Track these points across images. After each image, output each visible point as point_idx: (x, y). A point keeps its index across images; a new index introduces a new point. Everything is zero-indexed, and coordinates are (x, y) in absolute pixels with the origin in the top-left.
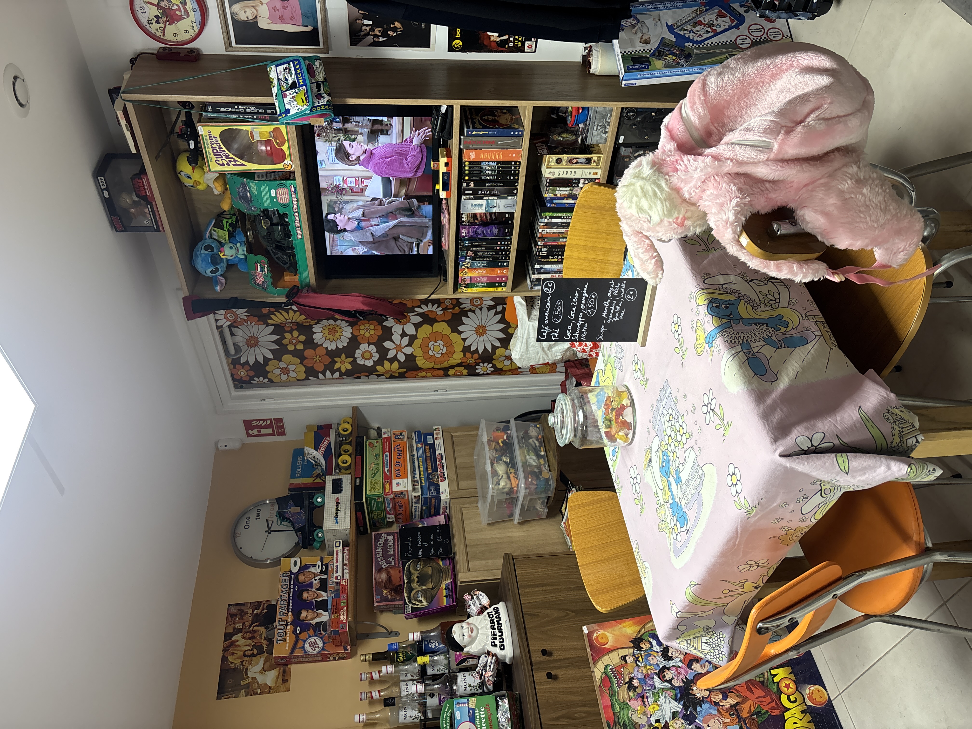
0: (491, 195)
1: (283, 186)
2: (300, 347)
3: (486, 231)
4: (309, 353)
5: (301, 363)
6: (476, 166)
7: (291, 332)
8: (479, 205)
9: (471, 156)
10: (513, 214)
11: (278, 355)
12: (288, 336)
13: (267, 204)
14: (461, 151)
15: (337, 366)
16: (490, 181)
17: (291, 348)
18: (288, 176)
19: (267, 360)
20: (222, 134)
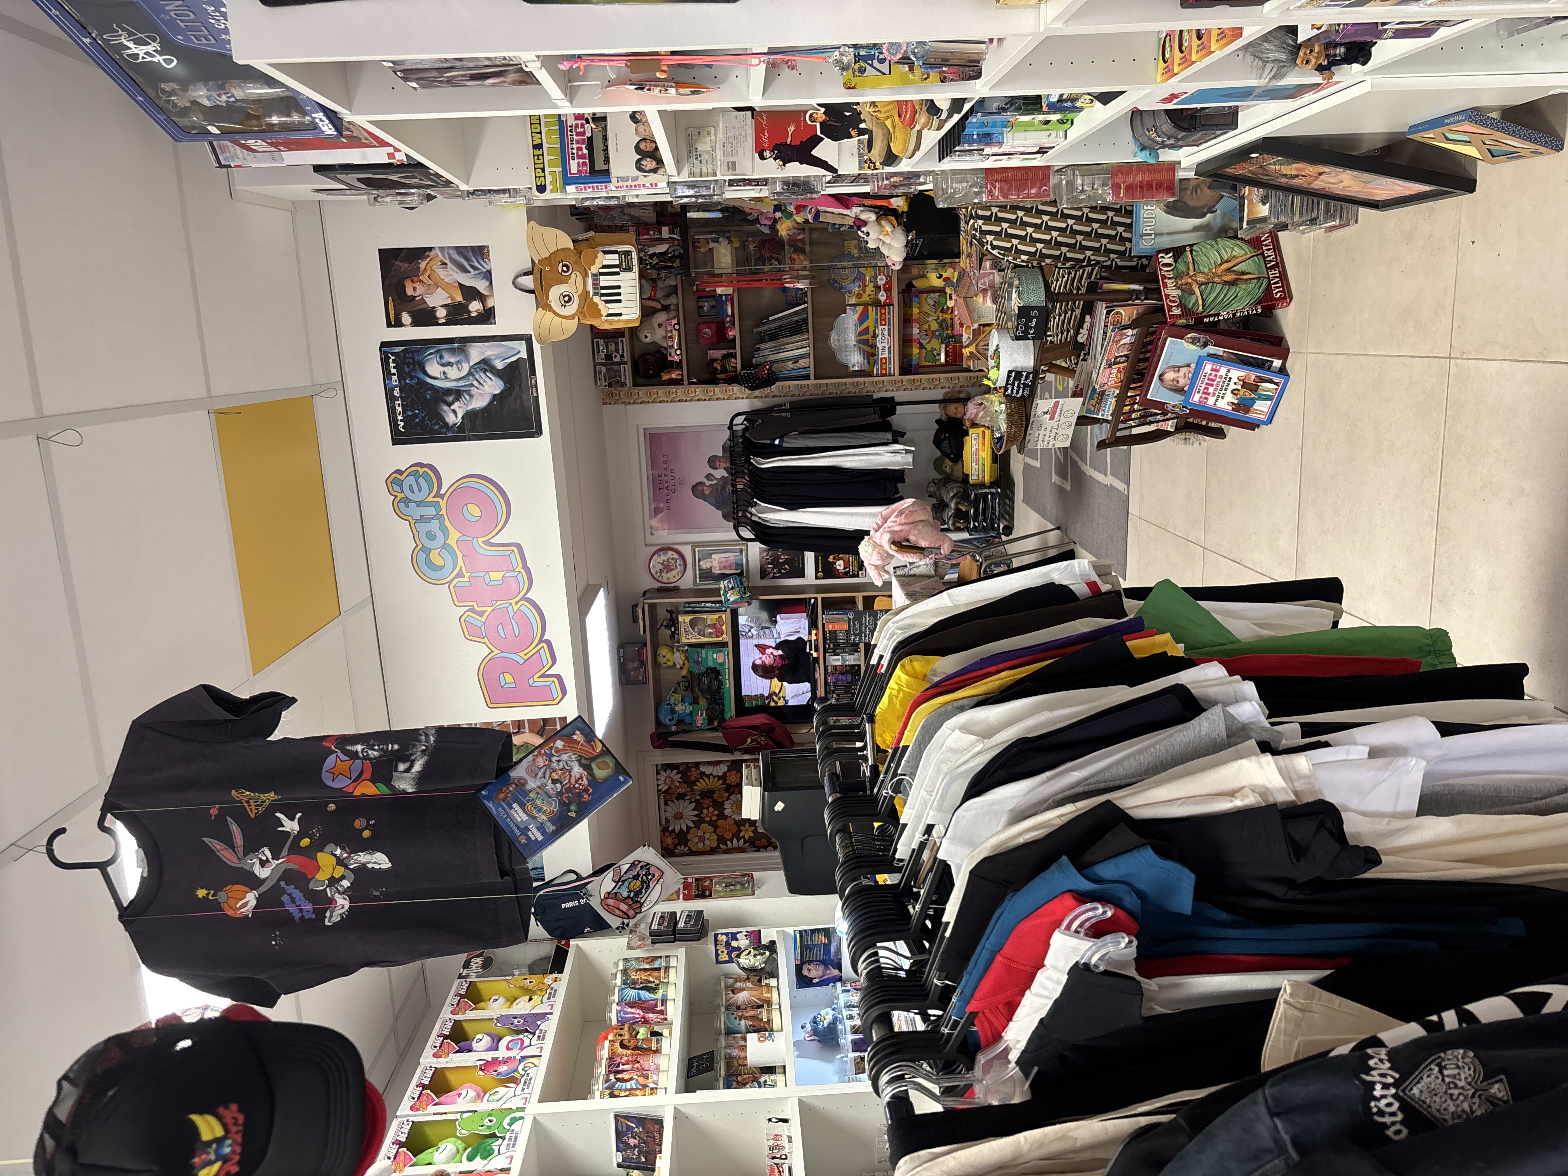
0: (844, 652)
1: (721, 651)
2: (714, 818)
3: (844, 678)
4: (720, 823)
5: (715, 832)
6: (834, 633)
7: (707, 808)
8: (838, 660)
9: (830, 627)
10: (859, 666)
11: (697, 824)
12: (705, 811)
13: (710, 664)
14: (824, 625)
15: (741, 835)
16: (843, 643)
17: (707, 819)
18: (724, 644)
19: (689, 828)
20: (691, 621)
